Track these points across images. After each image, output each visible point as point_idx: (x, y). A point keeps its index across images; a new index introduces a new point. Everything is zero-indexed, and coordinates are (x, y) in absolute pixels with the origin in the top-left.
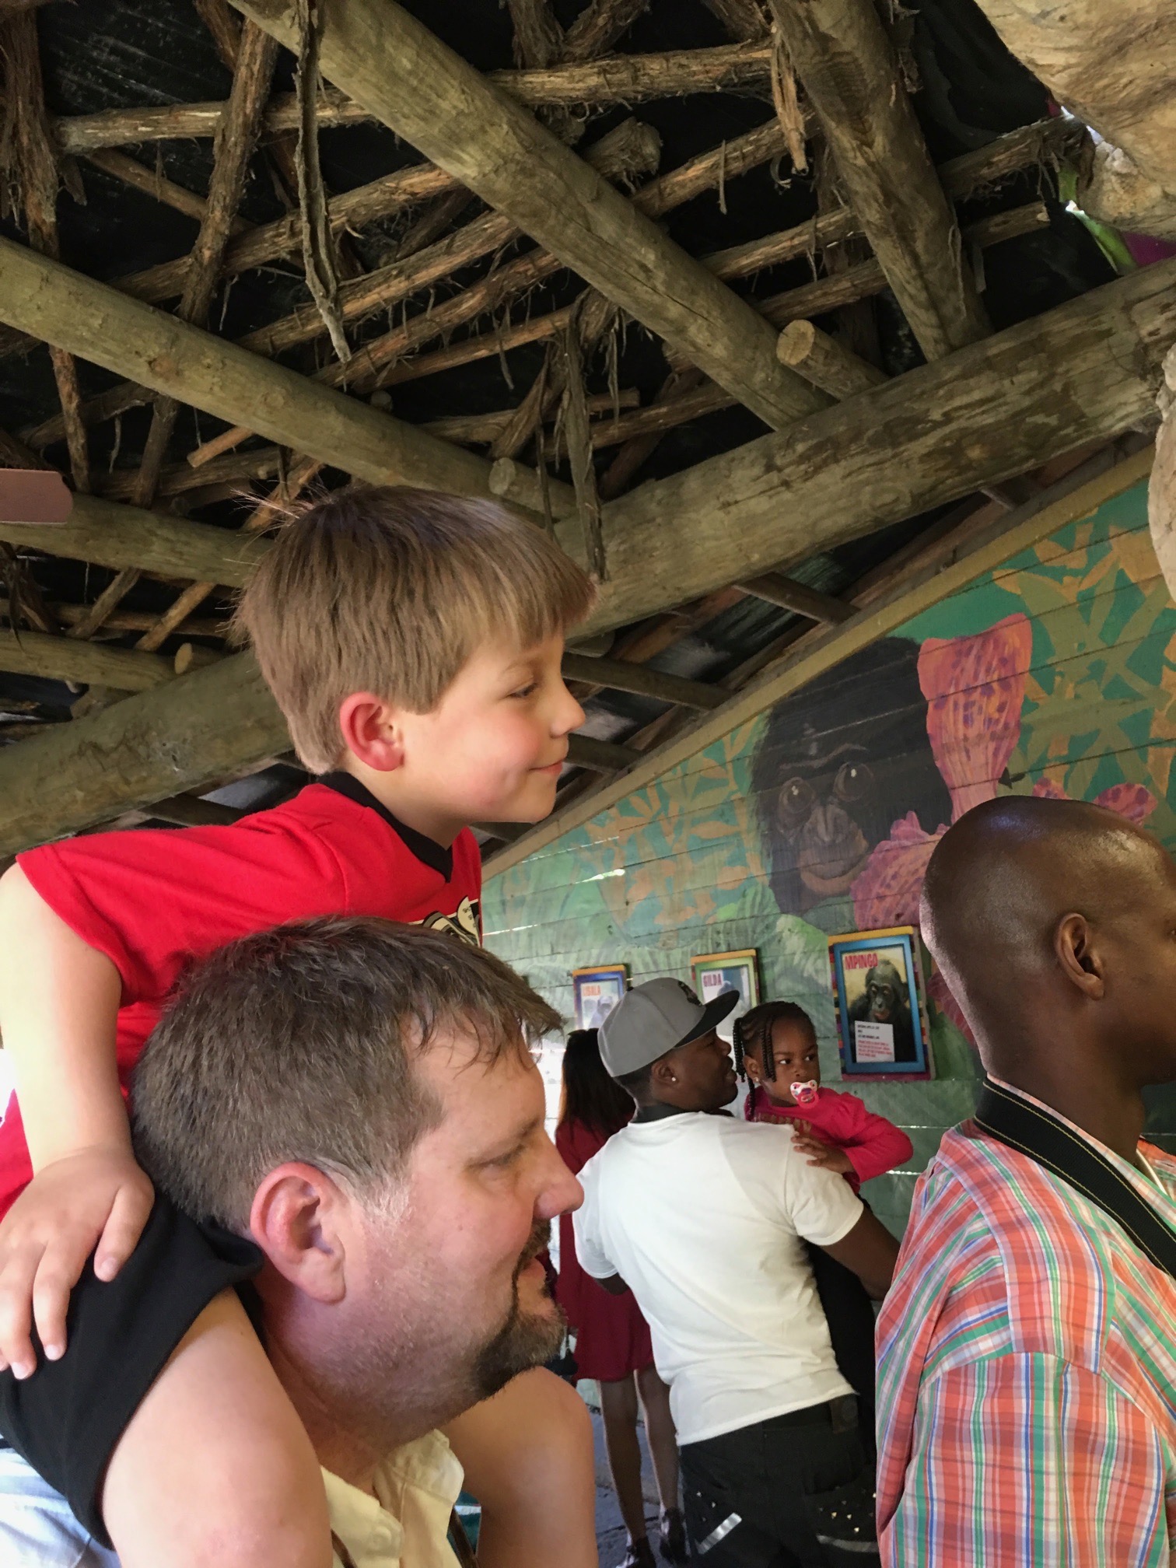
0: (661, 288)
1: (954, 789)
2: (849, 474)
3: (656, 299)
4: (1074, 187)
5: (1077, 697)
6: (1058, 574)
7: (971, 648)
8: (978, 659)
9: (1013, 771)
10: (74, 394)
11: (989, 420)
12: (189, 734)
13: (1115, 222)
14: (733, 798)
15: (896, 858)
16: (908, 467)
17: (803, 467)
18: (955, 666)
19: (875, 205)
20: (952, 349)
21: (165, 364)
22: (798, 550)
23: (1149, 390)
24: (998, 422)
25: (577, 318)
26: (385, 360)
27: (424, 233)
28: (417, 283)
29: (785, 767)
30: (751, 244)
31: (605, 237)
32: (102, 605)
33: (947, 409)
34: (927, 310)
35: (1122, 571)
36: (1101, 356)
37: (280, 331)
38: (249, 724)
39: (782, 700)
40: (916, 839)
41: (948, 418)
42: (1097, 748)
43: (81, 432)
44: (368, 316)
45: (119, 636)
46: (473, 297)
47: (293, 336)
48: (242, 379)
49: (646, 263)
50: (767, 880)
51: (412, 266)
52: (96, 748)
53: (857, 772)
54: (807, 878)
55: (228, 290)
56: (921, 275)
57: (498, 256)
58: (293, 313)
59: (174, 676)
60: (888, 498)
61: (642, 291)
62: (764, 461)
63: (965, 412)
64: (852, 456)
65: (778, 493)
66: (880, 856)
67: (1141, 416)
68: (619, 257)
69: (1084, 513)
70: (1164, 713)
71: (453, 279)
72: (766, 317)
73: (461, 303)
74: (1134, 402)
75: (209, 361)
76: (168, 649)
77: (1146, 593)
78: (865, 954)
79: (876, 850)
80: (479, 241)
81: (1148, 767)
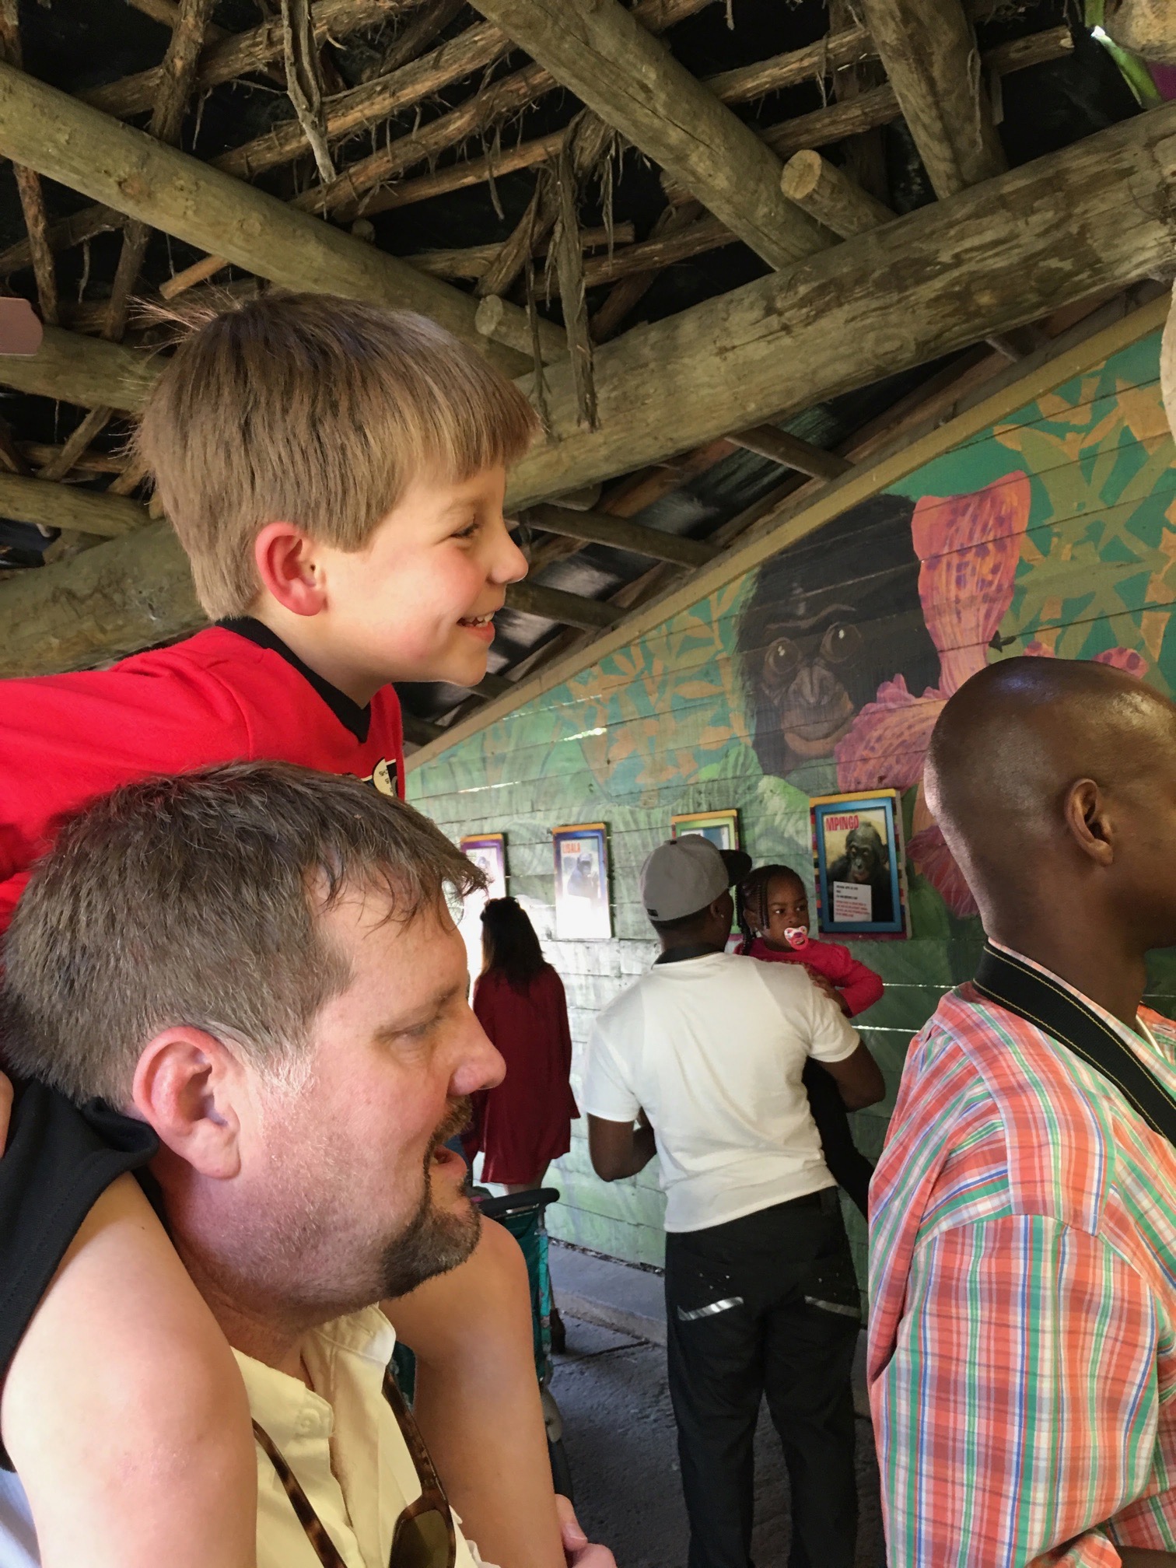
0: (661, 111)
1: (943, 652)
2: (853, 319)
4: (1101, 10)
5: (1073, 558)
6: (1061, 430)
7: (968, 506)
8: (974, 519)
9: (1005, 634)
10: (40, 218)
11: (999, 263)
12: (165, 583)
13: (1143, 50)
14: (719, 657)
15: (881, 720)
16: (914, 312)
17: (805, 310)
18: (951, 524)
19: (892, 25)
20: (965, 185)
21: (136, 185)
22: (796, 400)
23: (1168, 235)
24: (1011, 265)
25: (572, 143)
26: (368, 185)
27: (410, 44)
28: (402, 100)
29: (773, 626)
30: (758, 65)
31: (604, 53)
32: (73, 445)
33: (958, 250)
34: (940, 141)
35: (1127, 427)
36: (1121, 196)
37: (257, 152)
39: (772, 557)
40: (903, 702)
41: (958, 260)
42: (1090, 612)
43: (48, 259)
44: (350, 136)
45: (91, 478)
46: (461, 117)
47: (270, 157)
48: (217, 204)
49: (646, 82)
50: (749, 741)
51: (398, 82)
52: (71, 595)
53: (846, 632)
54: (790, 739)
55: (201, 106)
56: (937, 104)
57: (489, 71)
58: (269, 131)
59: (148, 521)
60: (889, 346)
61: (642, 115)
62: (765, 303)
63: (974, 254)
64: (857, 299)
65: (777, 338)
66: (866, 718)
67: (1159, 262)
68: (618, 75)
69: (1090, 367)
70: (1162, 576)
71: (440, 96)
72: (771, 145)
73: (449, 122)
74: (1152, 248)
75: (182, 182)
76: (140, 495)
77: (1150, 452)
78: (847, 815)
79: (861, 712)
80: (470, 55)
81: (1142, 634)
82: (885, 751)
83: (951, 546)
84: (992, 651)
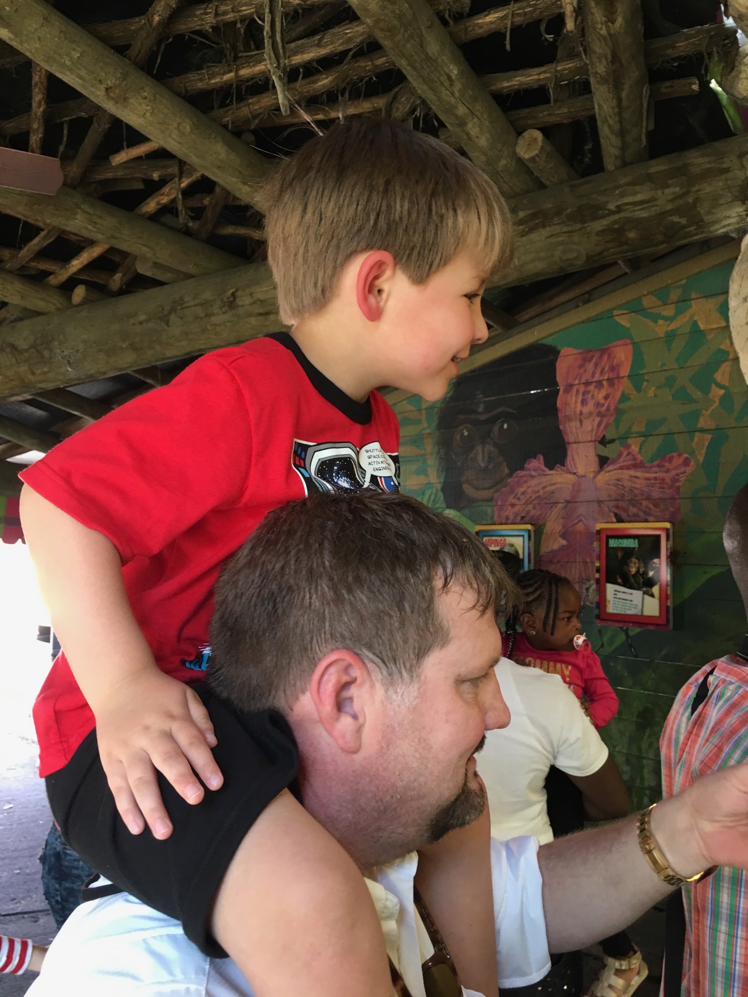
0: (457, 94)
1: (569, 443)
2: (551, 236)
3: (453, 100)
5: (655, 396)
6: (655, 318)
7: (593, 356)
8: (596, 365)
9: (609, 437)
10: (43, 103)
11: (644, 214)
12: (81, 347)
13: (743, 99)
14: (424, 432)
15: (526, 482)
16: (588, 237)
17: (521, 227)
18: (581, 367)
19: (605, 62)
20: (625, 164)
21: (117, 91)
22: (509, 280)
23: (745, 211)
24: (650, 216)
25: (391, 103)
26: (259, 111)
27: (302, 28)
28: (293, 62)
29: (462, 417)
30: (511, 73)
31: (430, 54)
32: (28, 250)
33: (619, 203)
34: (617, 136)
35: (696, 321)
36: (721, 184)
37: (192, 80)
38: (124, 346)
39: (465, 373)
40: (541, 472)
41: (619, 209)
42: (664, 429)
43: (41, 130)
44: (255, 80)
45: (33, 272)
46: (326, 78)
47: (200, 85)
48: (166, 111)
49: (451, 74)
50: (439, 486)
51: (292, 50)
52: (14, 347)
53: (508, 426)
54: (465, 487)
55: (163, 47)
56: (620, 114)
57: (351, 53)
58: (202, 69)
59: (70, 305)
60: (572, 255)
61: (445, 94)
63: (630, 207)
64: (555, 225)
66: (516, 480)
67: (737, 226)
68: (436, 68)
69: (676, 282)
70: (709, 412)
71: (317, 64)
72: (512, 122)
74: (734, 217)
75: (146, 94)
76: (68, 287)
77: (709, 337)
78: (499, 538)
79: (514, 476)
80: (341, 41)
81: (694, 445)
82: (527, 501)
83: (580, 380)
84: (601, 447)
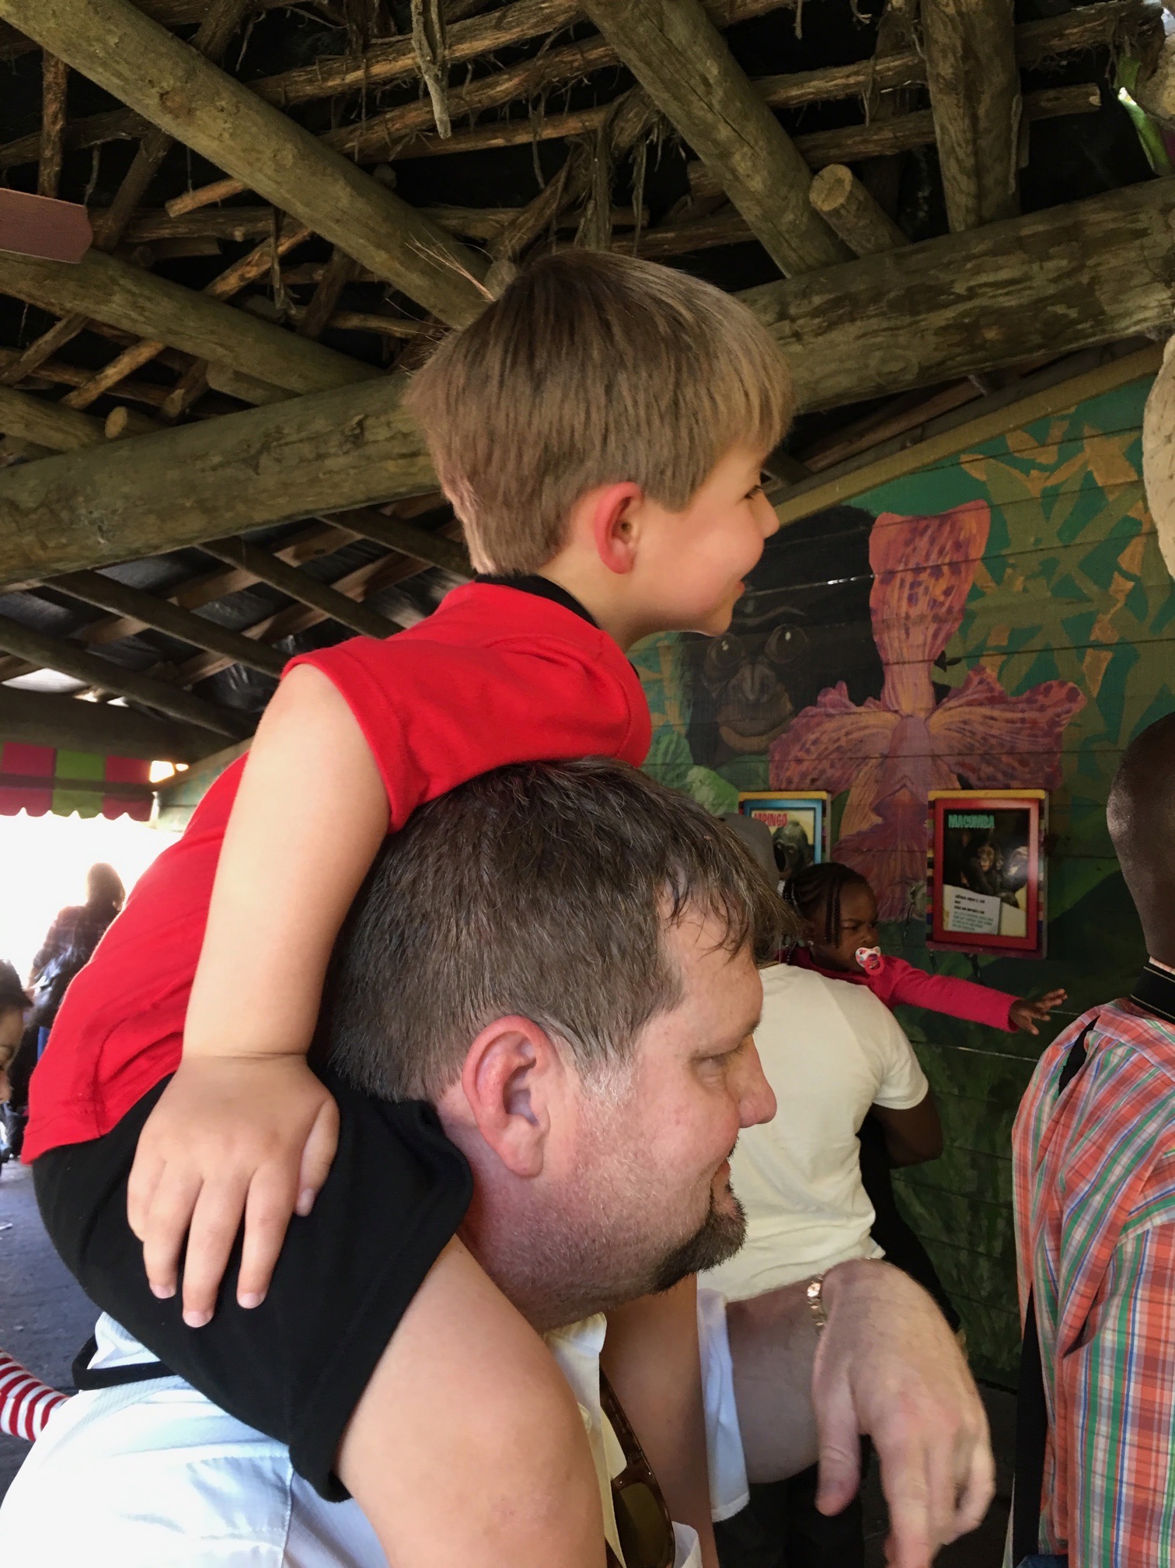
0: (717, 107)
1: (888, 664)
2: (864, 335)
3: (710, 117)
4: (1135, 74)
5: (1025, 590)
6: (1026, 466)
7: (927, 527)
8: (932, 541)
9: (950, 654)
10: (60, 116)
11: (1011, 303)
12: (120, 505)
14: (659, 644)
15: (819, 724)
16: (923, 337)
17: (817, 321)
18: (907, 543)
19: (951, 59)
20: (981, 222)
21: (177, 99)
23: (1170, 298)
24: (1021, 306)
25: (613, 121)
26: (403, 132)
28: (458, 54)
30: (804, 74)
31: (675, 41)
32: (36, 351)
33: (972, 283)
34: (969, 177)
35: (1091, 472)
36: (1132, 254)
37: (296, 82)
40: (843, 709)
41: (972, 294)
42: (1037, 643)
43: (58, 159)
44: (395, 82)
45: (44, 387)
46: (510, 79)
47: (309, 90)
48: (254, 130)
49: (708, 76)
50: (683, 730)
51: (454, 36)
52: (14, 506)
53: (792, 636)
54: (726, 733)
55: (251, 27)
56: (974, 142)
57: (548, 41)
58: (314, 64)
59: (102, 439)
60: (894, 367)
61: (699, 109)
62: (777, 308)
63: (988, 290)
64: (870, 317)
65: (789, 343)
66: (804, 720)
67: (1157, 322)
68: (684, 66)
69: (1061, 410)
70: (1109, 616)
71: (495, 57)
72: (803, 153)
73: (497, 84)
74: (1153, 308)
75: (223, 103)
76: (99, 410)
77: (1111, 498)
78: (776, 813)
79: (800, 714)
80: (533, 20)
81: (1084, 668)
82: (819, 755)
83: (906, 564)
84: (938, 670)
